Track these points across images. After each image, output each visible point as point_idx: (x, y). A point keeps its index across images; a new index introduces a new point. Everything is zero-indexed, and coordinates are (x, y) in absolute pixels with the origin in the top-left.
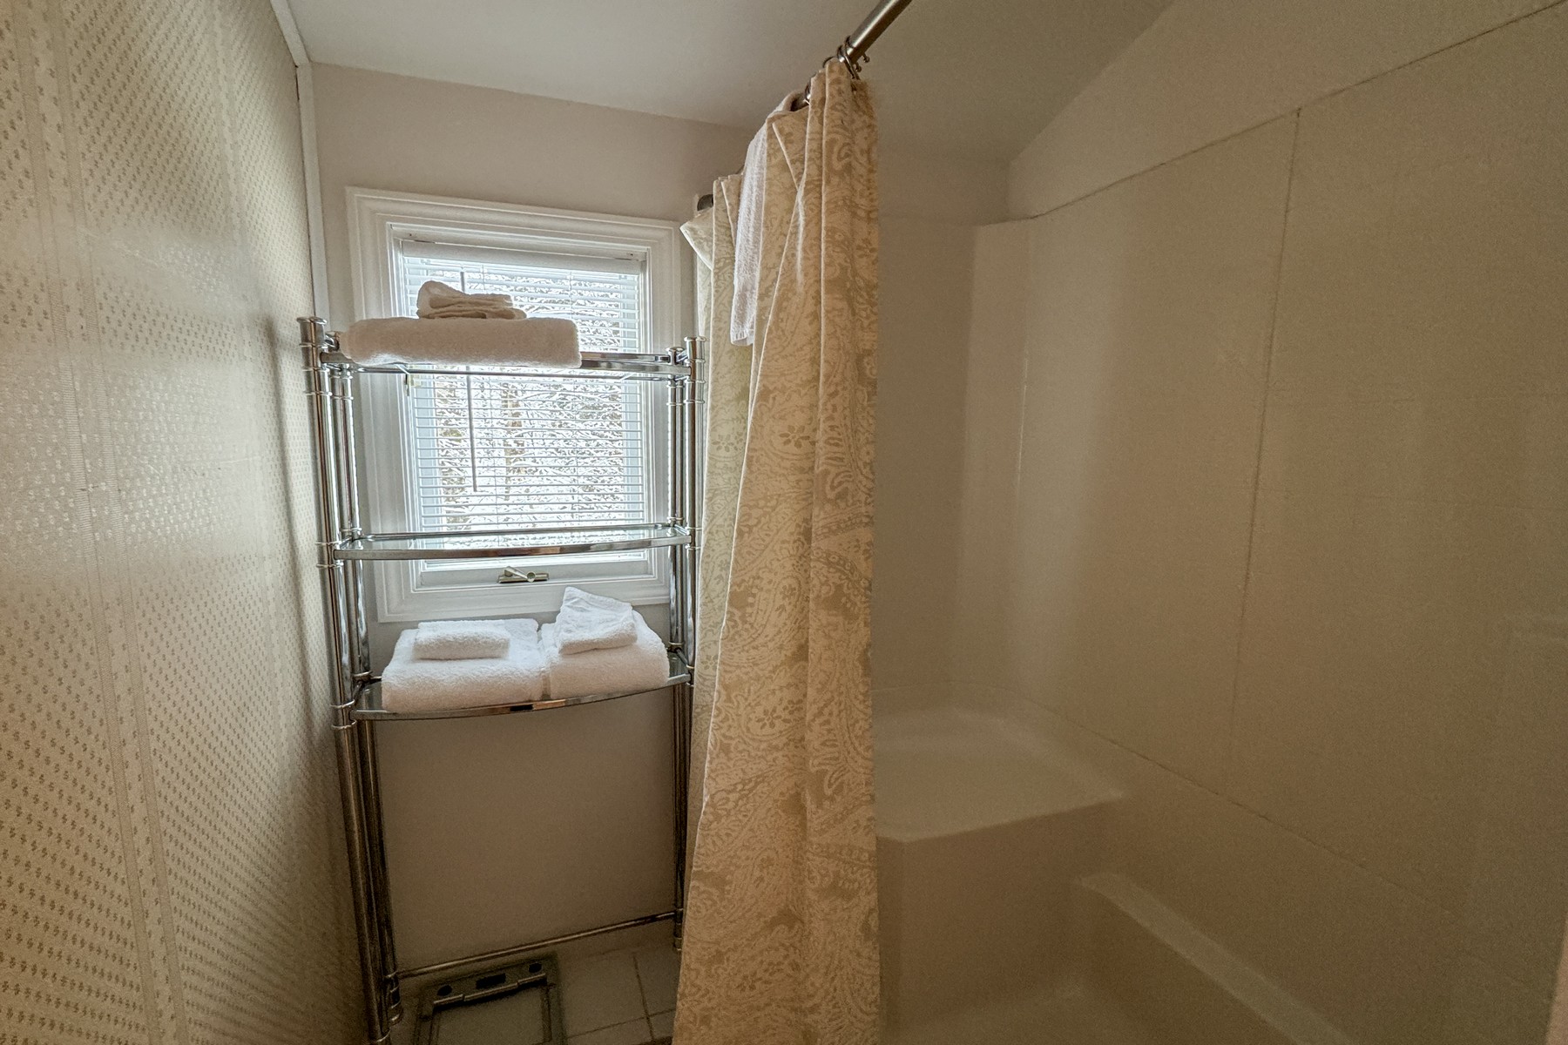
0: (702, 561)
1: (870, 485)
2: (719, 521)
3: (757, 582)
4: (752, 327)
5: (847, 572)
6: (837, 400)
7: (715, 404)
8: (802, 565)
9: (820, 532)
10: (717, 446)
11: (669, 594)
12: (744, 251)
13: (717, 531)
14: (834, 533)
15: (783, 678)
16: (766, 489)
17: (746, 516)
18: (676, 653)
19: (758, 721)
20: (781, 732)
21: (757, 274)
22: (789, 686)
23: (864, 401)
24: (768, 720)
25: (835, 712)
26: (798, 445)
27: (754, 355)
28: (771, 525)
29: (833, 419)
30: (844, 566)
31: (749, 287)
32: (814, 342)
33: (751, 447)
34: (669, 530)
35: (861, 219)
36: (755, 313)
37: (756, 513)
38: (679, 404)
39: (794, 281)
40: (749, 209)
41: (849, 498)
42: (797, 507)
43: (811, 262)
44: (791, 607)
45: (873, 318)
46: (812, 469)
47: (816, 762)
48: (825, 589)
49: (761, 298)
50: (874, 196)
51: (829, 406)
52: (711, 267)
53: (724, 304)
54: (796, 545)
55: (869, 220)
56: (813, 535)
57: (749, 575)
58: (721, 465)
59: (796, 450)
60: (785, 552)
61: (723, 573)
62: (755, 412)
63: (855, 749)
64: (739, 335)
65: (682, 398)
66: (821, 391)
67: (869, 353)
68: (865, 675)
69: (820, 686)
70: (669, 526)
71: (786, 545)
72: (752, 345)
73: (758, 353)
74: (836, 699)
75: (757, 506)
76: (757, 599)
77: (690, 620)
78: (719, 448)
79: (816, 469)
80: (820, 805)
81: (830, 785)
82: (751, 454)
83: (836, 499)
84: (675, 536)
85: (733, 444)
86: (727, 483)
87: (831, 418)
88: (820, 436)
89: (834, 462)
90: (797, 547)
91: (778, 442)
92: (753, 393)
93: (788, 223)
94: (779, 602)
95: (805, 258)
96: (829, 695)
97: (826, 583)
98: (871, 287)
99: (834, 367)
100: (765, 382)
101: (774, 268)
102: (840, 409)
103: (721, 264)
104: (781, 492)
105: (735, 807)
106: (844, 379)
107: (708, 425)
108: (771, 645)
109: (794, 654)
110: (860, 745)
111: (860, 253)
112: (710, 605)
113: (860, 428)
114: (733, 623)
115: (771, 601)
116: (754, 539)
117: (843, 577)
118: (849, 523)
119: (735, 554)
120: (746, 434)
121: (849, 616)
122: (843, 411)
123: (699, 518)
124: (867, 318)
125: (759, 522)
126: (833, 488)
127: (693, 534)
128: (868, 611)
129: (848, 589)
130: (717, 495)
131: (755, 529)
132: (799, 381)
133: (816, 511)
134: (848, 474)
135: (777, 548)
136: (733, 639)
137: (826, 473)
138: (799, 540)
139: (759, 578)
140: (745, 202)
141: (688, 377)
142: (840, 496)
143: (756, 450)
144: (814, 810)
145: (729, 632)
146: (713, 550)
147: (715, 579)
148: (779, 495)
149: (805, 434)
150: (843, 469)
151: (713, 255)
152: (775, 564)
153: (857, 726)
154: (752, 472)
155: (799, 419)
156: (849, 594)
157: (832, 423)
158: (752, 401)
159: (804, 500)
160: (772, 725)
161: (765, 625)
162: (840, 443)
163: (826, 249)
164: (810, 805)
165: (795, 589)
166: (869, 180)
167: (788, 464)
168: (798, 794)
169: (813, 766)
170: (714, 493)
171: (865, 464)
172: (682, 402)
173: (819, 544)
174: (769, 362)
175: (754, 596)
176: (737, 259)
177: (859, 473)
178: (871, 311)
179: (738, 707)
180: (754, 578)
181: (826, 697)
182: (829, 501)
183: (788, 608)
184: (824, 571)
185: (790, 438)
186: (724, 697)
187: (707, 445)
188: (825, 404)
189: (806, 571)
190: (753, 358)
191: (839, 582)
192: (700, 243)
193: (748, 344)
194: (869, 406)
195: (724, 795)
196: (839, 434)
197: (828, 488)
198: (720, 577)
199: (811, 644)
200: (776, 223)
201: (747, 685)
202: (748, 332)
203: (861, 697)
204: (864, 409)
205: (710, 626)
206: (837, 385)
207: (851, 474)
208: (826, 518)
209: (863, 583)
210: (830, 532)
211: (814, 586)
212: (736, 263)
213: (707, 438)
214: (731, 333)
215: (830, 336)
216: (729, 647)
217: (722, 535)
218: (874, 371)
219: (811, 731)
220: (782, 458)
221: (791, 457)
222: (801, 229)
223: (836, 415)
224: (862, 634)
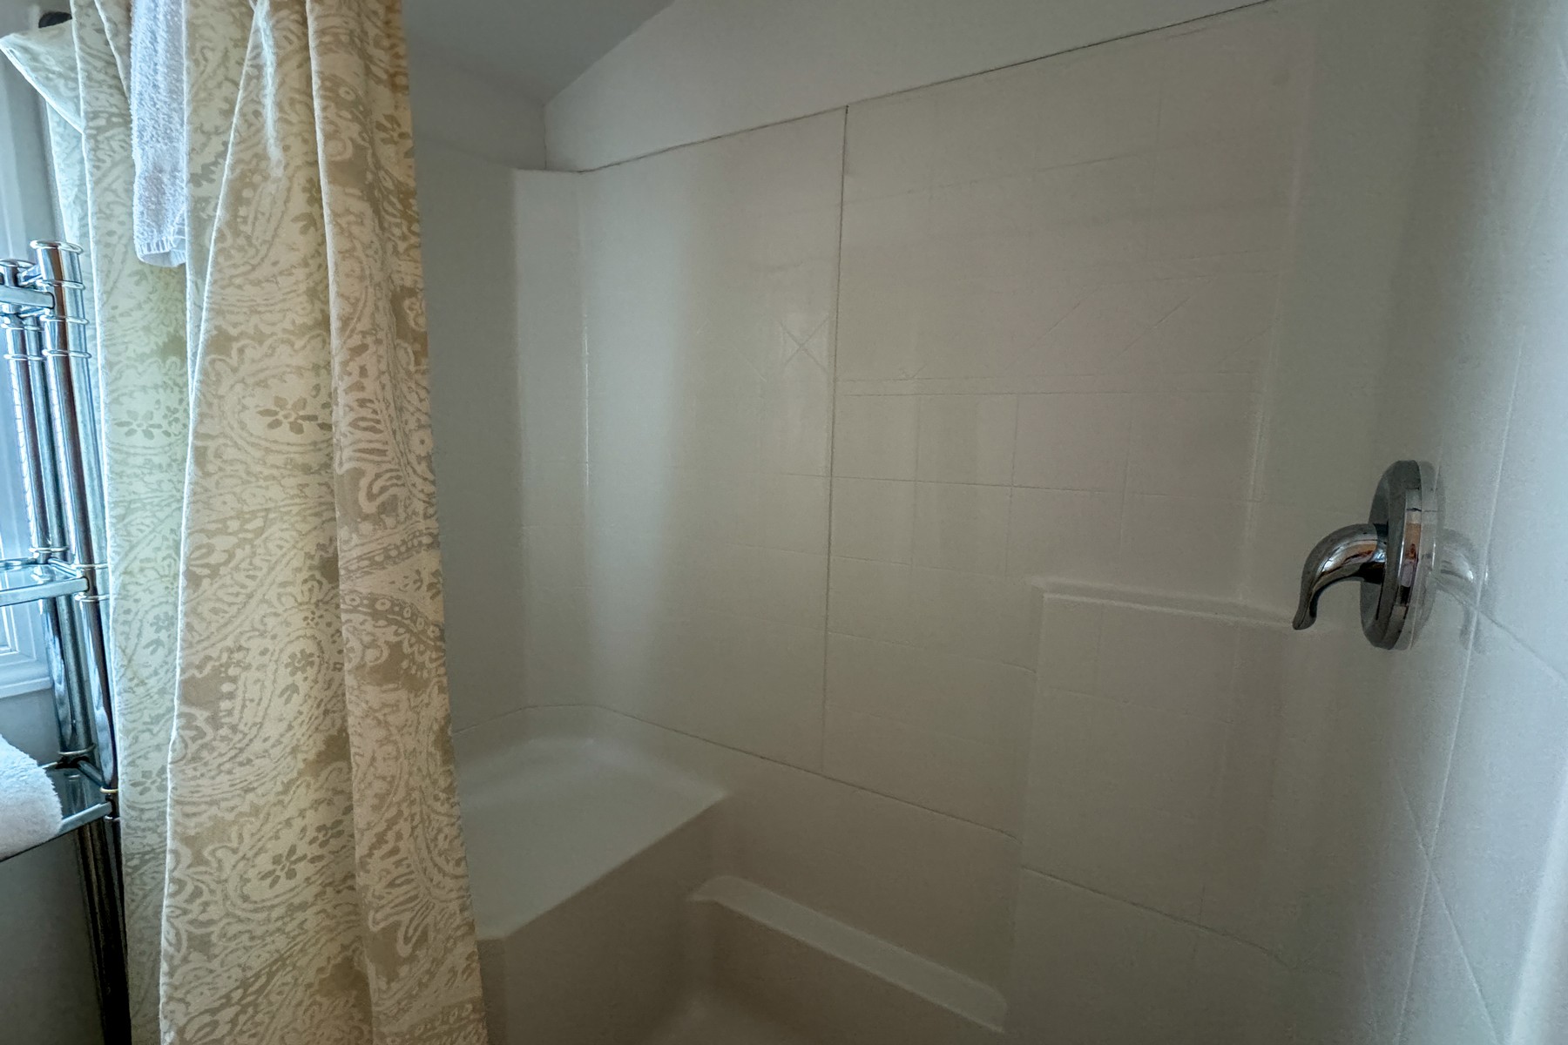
0: (115, 621)
1: (430, 488)
2: (144, 552)
3: (237, 656)
4: (180, 232)
5: (406, 622)
6: (367, 359)
7: (113, 359)
8: (321, 617)
9: (353, 567)
10: (126, 429)
11: (50, 674)
12: (150, 104)
13: (142, 570)
14: (381, 566)
15: (303, 797)
16: (241, 501)
17: (202, 550)
18: (78, 767)
19: (263, 878)
20: (307, 879)
21: (183, 147)
22: (317, 804)
23: (408, 364)
24: (282, 869)
25: (406, 833)
26: (296, 428)
27: (189, 277)
28: (257, 561)
29: (363, 388)
30: (400, 614)
31: (167, 167)
32: (313, 263)
33: (202, 430)
34: (38, 569)
35: (379, 81)
36: (184, 209)
37: (222, 543)
38: (34, 359)
39: (262, 157)
40: (153, 33)
41: (401, 510)
42: (304, 527)
43: (295, 130)
44: (309, 683)
45: (413, 240)
46: (327, 466)
47: (379, 916)
48: (371, 654)
49: (195, 179)
50: (401, 50)
51: (354, 367)
52: (79, 125)
53: (114, 192)
54: (309, 585)
55: (394, 87)
56: (342, 572)
57: (220, 646)
58: (140, 461)
59: (293, 437)
60: (289, 602)
61: (163, 635)
62: (204, 372)
63: (440, 870)
64: (153, 246)
65: (40, 347)
66: (335, 341)
67: (411, 292)
68: (445, 762)
69: (376, 801)
70: (35, 562)
71: (290, 589)
72: (183, 265)
73: (200, 273)
74: (406, 813)
75: (224, 531)
76: (240, 683)
77: (99, 713)
78: (130, 433)
79: (336, 465)
80: (392, 977)
81: (407, 940)
82: (200, 444)
83: (380, 513)
84: (52, 581)
85: (159, 426)
86: (154, 491)
87: (360, 387)
88: (341, 417)
89: (367, 456)
90: (311, 590)
91: (258, 426)
92: (196, 338)
93: (240, 63)
94: (285, 679)
95: (282, 120)
96: (393, 812)
97: (373, 644)
98: (405, 195)
99: (354, 305)
100: (219, 321)
101: (217, 132)
102: (372, 371)
103: (102, 122)
104: (271, 505)
105: (232, 1029)
106: (375, 327)
107: (101, 394)
108: (276, 752)
109: (319, 754)
110: (448, 862)
111: (383, 135)
112: (141, 690)
113: (406, 404)
114: (193, 733)
115: (268, 683)
116: (223, 586)
117: (402, 630)
118: (403, 549)
119: (186, 615)
120: (186, 411)
121: (415, 685)
122: (379, 377)
123: (100, 548)
124: (404, 238)
125: (231, 556)
126: (371, 497)
127: (90, 575)
128: (442, 670)
129: (411, 646)
130: (136, 510)
131: (223, 570)
132: (287, 325)
133: (343, 533)
134: (394, 474)
135: (272, 595)
136: (195, 758)
137: (357, 474)
138: (312, 578)
139: (240, 648)
140: (144, 20)
141: (47, 311)
142: (384, 509)
143: (211, 437)
144: (384, 986)
145: (186, 746)
146: (137, 601)
147: (147, 646)
148: (268, 510)
149: (308, 411)
150: (385, 467)
151: (82, 106)
152: (271, 621)
153: (441, 837)
154: (207, 475)
155: (296, 388)
156: (413, 653)
157: (361, 395)
158: (195, 354)
159: (316, 515)
160: (291, 874)
161: (261, 724)
162: (378, 426)
163: (324, 109)
164: (376, 982)
165: (311, 655)
166: (387, 23)
167: (279, 460)
168: (348, 962)
169: (375, 922)
170: (128, 508)
171: (420, 459)
172: (40, 354)
173: (355, 585)
174: (223, 288)
175: (234, 680)
176: (134, 117)
177: (410, 471)
178: (409, 229)
179: (220, 868)
180: (231, 651)
181: (389, 815)
182: (366, 517)
183: (304, 687)
184: (369, 626)
185: (280, 417)
186: (187, 857)
187: (103, 428)
188: (345, 364)
189: (329, 625)
190: (189, 284)
191: (393, 639)
192: (48, 78)
193: (175, 263)
194: (416, 371)
195: (207, 1018)
196: (375, 412)
197: (362, 496)
198: (158, 643)
199: (354, 739)
200: (214, 57)
201: (235, 828)
202: (173, 239)
203: (443, 796)
204: (408, 373)
205: (145, 723)
206: (364, 334)
207: (400, 474)
208: (363, 545)
209: (432, 632)
210: (373, 564)
211: (352, 650)
212: (135, 125)
213: (102, 415)
214: (136, 242)
215: (344, 254)
216: (190, 773)
217: (151, 574)
218: (422, 320)
219: (368, 872)
220: (268, 450)
221: (286, 448)
222: (269, 70)
223: (366, 382)
224: (436, 705)
